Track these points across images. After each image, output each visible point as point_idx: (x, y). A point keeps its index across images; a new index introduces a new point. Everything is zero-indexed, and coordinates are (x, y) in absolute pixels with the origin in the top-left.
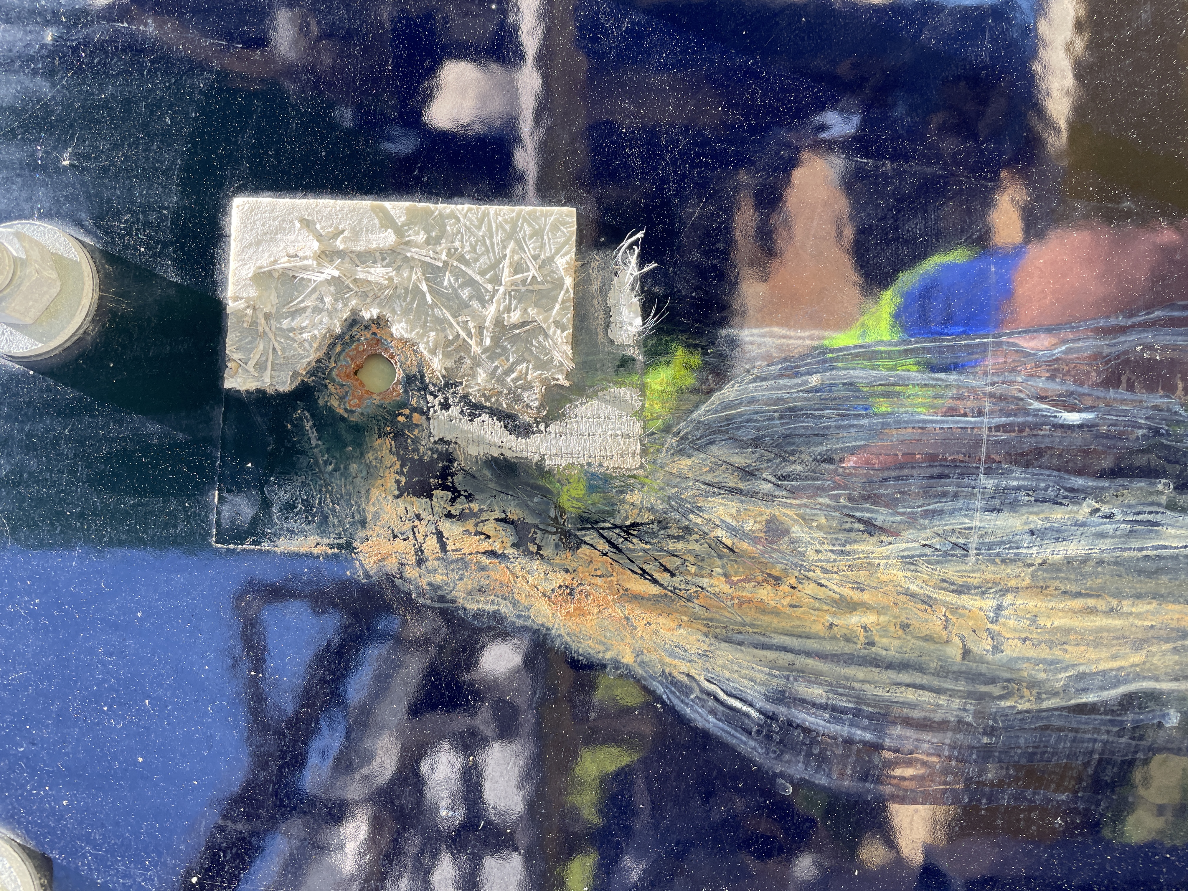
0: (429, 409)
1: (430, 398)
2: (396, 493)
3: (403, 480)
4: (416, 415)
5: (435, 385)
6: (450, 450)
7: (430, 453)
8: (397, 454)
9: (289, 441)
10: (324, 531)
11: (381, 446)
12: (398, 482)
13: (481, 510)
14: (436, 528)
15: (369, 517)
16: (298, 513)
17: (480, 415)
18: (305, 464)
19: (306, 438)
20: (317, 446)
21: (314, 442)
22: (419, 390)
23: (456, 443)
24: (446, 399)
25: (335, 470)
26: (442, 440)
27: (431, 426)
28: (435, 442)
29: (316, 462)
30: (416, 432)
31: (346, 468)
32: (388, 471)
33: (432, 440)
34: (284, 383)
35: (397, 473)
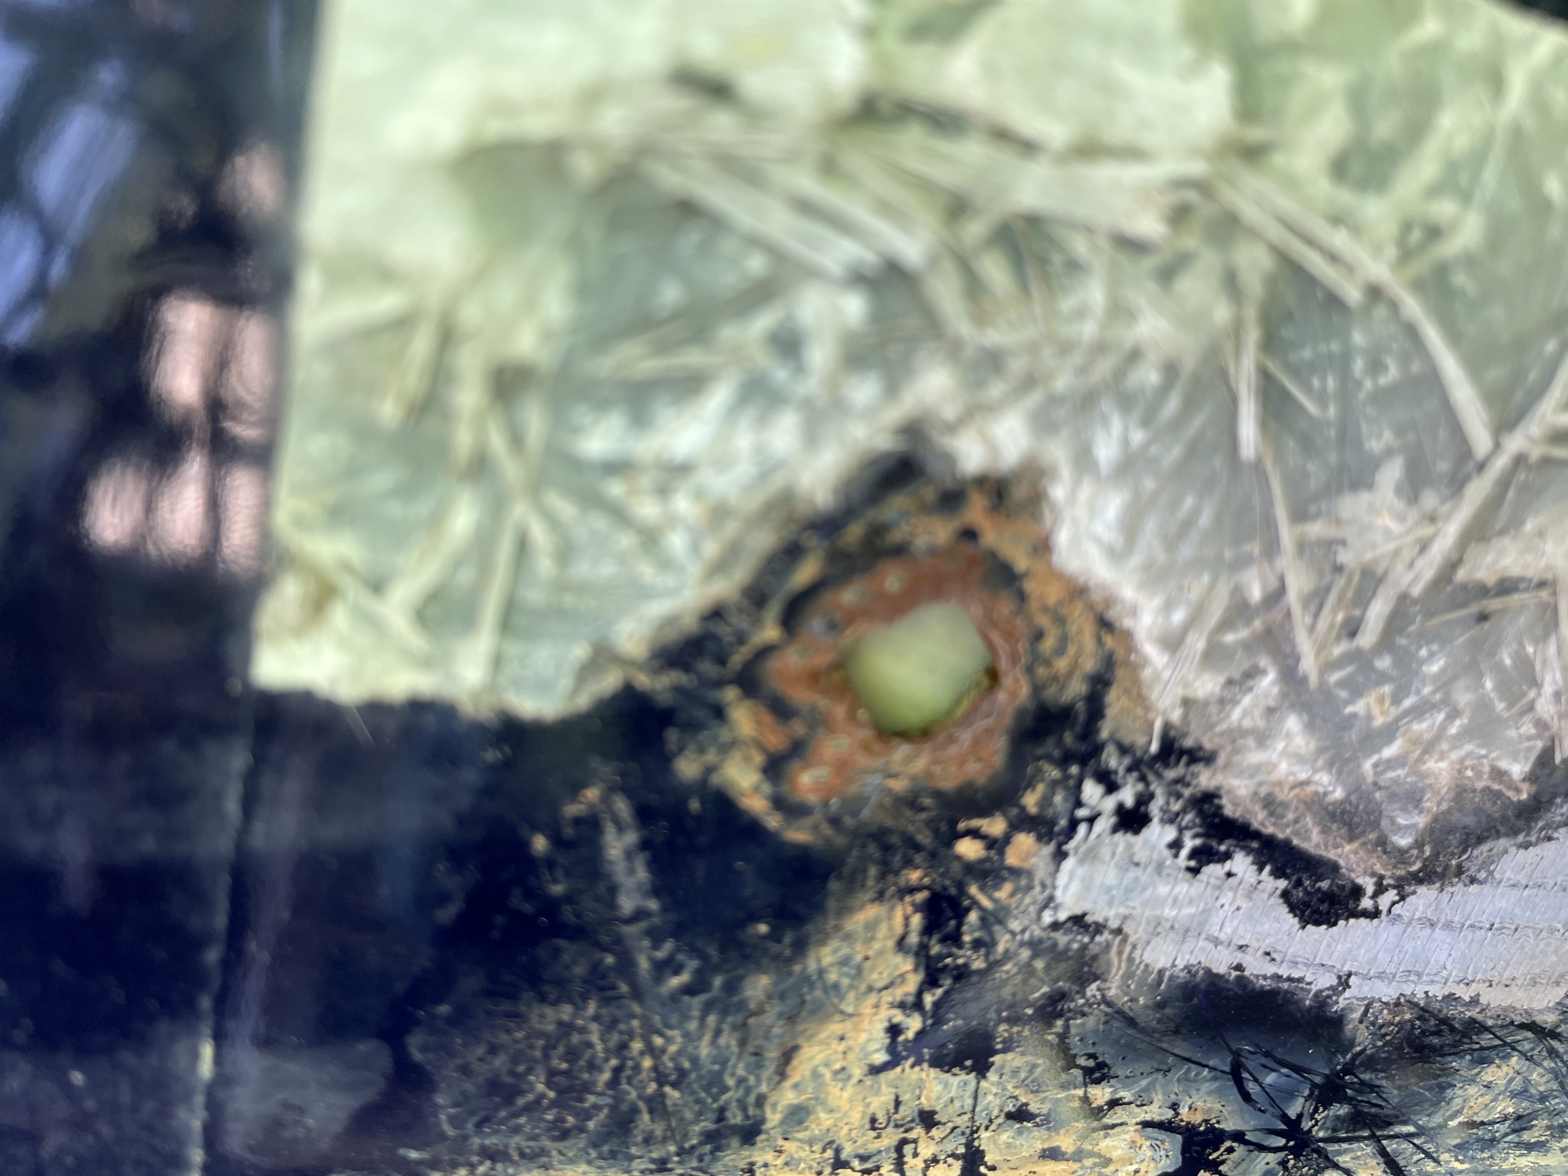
0: (1074, 824)
1: (1091, 791)
2: (881, 1057)
3: (914, 1024)
4: (1024, 841)
5: (1124, 750)
6: (1094, 949)
7: (1025, 954)
8: (922, 951)
9: (530, 894)
10: (613, 1155)
11: (871, 927)
12: (894, 1030)
13: (1114, 1103)
14: (969, 1145)
15: (773, 1118)
16: (528, 1109)
17: (1227, 856)
18: (579, 970)
19: (601, 888)
20: (639, 915)
21: (627, 904)
22: (1064, 762)
23: (1119, 931)
24: (1144, 799)
25: (690, 990)
26: (1078, 921)
27: (1062, 879)
28: (1056, 926)
29: (626, 965)
30: (1003, 893)
31: (732, 987)
32: (872, 999)
33: (1047, 918)
34: (543, 686)
35: (902, 1006)
